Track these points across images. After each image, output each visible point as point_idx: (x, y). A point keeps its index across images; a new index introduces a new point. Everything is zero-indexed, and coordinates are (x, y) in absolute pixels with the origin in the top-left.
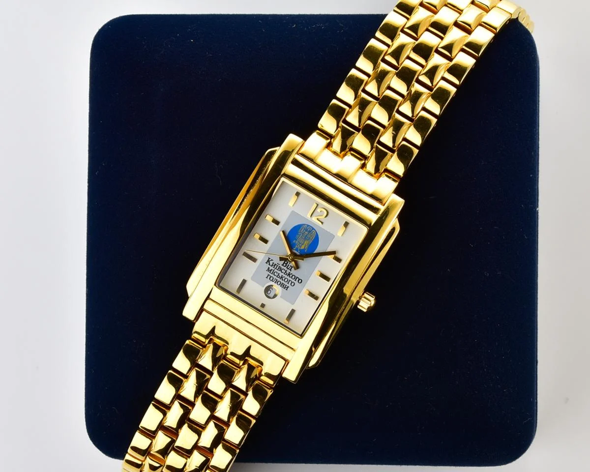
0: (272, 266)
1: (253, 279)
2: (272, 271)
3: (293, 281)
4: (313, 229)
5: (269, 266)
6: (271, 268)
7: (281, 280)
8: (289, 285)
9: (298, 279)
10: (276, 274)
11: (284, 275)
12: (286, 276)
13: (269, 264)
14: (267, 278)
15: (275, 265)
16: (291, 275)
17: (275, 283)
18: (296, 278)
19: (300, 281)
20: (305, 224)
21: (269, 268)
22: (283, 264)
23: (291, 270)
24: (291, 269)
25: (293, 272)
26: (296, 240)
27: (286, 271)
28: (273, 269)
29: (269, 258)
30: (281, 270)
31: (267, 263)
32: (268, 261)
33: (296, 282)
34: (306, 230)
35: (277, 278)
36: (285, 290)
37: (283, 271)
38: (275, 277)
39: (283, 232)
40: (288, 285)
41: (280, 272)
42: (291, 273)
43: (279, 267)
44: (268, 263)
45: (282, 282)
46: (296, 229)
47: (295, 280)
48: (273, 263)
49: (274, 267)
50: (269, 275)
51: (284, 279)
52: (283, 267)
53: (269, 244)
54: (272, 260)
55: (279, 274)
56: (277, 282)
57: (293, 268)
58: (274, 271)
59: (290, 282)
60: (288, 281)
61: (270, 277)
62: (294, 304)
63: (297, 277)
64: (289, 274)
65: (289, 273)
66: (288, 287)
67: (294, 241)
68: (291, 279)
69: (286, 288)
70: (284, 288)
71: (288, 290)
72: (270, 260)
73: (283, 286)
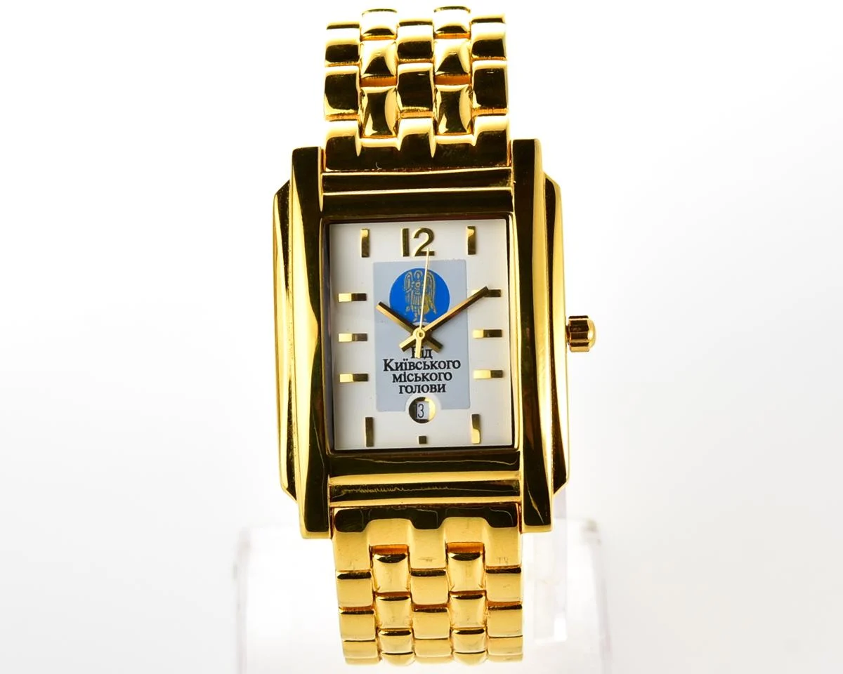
1: (380, 409)
2: (403, 377)
3: (445, 371)
4: (424, 271)
5: (393, 372)
6: (398, 373)
7: (426, 383)
8: (444, 381)
9: (451, 363)
10: (411, 378)
11: (425, 372)
12: (430, 371)
13: (392, 369)
14: (401, 392)
15: (401, 363)
16: (437, 365)
17: (419, 392)
18: (447, 364)
19: (457, 364)
20: (407, 272)
21: (394, 376)
23: (431, 357)
24: (430, 354)
25: (437, 357)
26: (410, 305)
27: (425, 363)
28: (402, 372)
29: (385, 360)
30: (416, 367)
31: (386, 370)
32: (387, 365)
33: (452, 370)
34: (415, 280)
35: (418, 383)
36: (441, 393)
37: (419, 366)
38: (413, 384)
39: (381, 304)
40: (441, 383)
41: (416, 371)
42: (434, 360)
43: (410, 363)
44: (388, 369)
45: (429, 383)
46: (399, 288)
47: (448, 368)
48: (397, 363)
49: (402, 369)
50: (401, 387)
51: (428, 377)
52: (415, 361)
53: (371, 337)
54: (391, 360)
55: (416, 375)
56: (421, 389)
57: (433, 352)
58: (405, 375)
59: (442, 376)
60: (438, 377)
61: (406, 388)
62: (469, 407)
63: (448, 362)
64: (433, 365)
65: (431, 362)
66: (444, 386)
67: (407, 309)
68: (440, 371)
69: (442, 390)
70: (439, 391)
71: (446, 390)
72: (388, 362)
73: (435, 388)
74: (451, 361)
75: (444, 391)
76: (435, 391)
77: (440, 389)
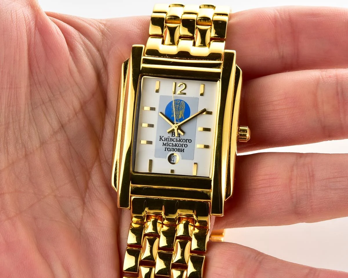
0: (165, 141)
3: (185, 143)
4: (181, 101)
5: (163, 142)
7: (176, 147)
8: (184, 148)
9: (188, 141)
10: (170, 145)
11: (177, 143)
12: (179, 143)
13: (163, 140)
14: (165, 150)
15: (167, 138)
16: (182, 140)
17: (173, 151)
18: (186, 141)
19: (190, 141)
22: (172, 135)
23: (179, 137)
25: (182, 137)
27: (177, 139)
29: (160, 136)
32: (161, 138)
33: (188, 143)
34: (177, 104)
35: (173, 147)
36: (182, 152)
37: (174, 140)
38: (171, 147)
39: (161, 113)
40: (183, 148)
41: (172, 142)
43: (170, 139)
44: (161, 140)
45: (177, 148)
46: (169, 107)
48: (165, 138)
49: (167, 141)
50: (166, 148)
51: (177, 145)
52: (173, 138)
53: (155, 126)
54: (163, 136)
55: (173, 144)
56: (174, 150)
58: (168, 143)
60: (182, 146)
61: (168, 149)
62: (193, 159)
65: (180, 139)
66: (184, 149)
67: (172, 116)
68: (183, 143)
69: (183, 151)
70: (181, 152)
71: (184, 151)
72: (161, 137)
73: (180, 150)
74: (188, 140)
75: (183, 152)
76: (180, 151)
77: (182, 151)
